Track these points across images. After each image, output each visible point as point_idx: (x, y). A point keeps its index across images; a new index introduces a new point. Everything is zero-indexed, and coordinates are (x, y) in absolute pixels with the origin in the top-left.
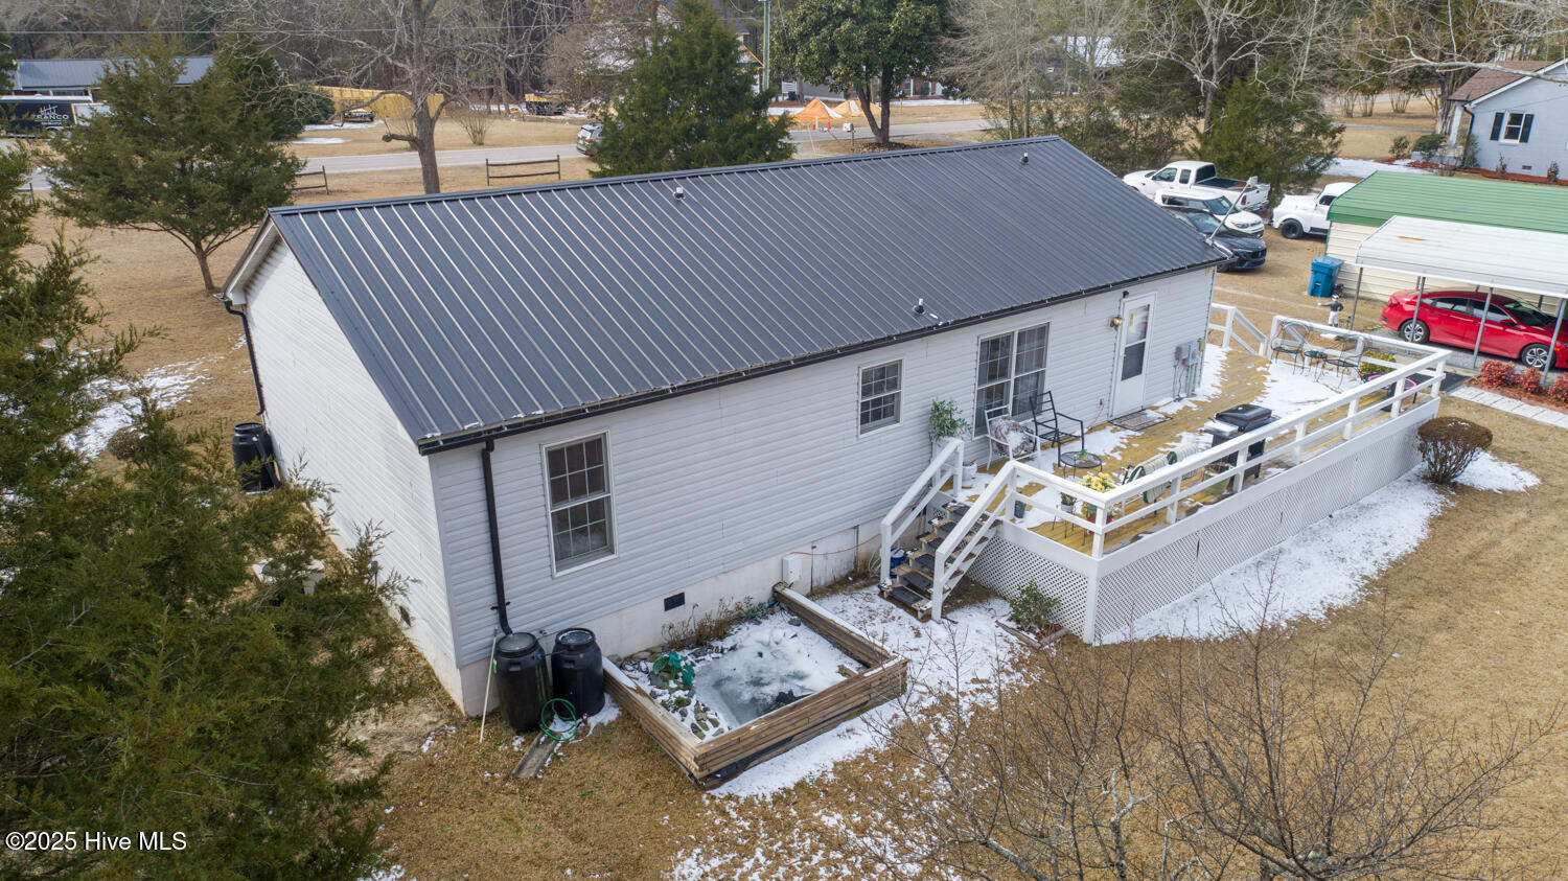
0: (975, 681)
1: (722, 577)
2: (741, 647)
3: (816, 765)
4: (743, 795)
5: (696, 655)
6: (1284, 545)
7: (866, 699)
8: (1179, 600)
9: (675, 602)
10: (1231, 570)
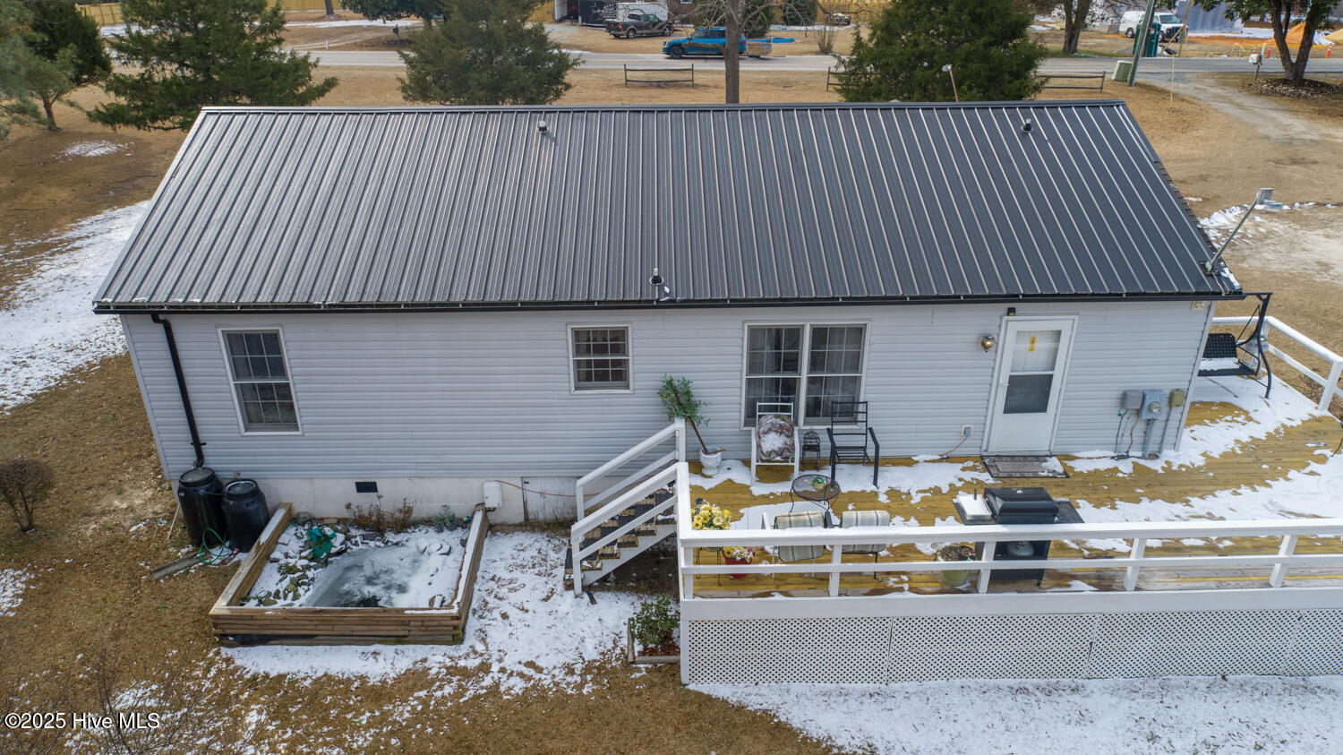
0: (530, 664)
1: (417, 480)
2: (403, 545)
3: (312, 668)
4: (238, 662)
5: (364, 537)
6: (1091, 684)
7: (406, 633)
8: (847, 685)
9: (366, 487)
10: (965, 681)
